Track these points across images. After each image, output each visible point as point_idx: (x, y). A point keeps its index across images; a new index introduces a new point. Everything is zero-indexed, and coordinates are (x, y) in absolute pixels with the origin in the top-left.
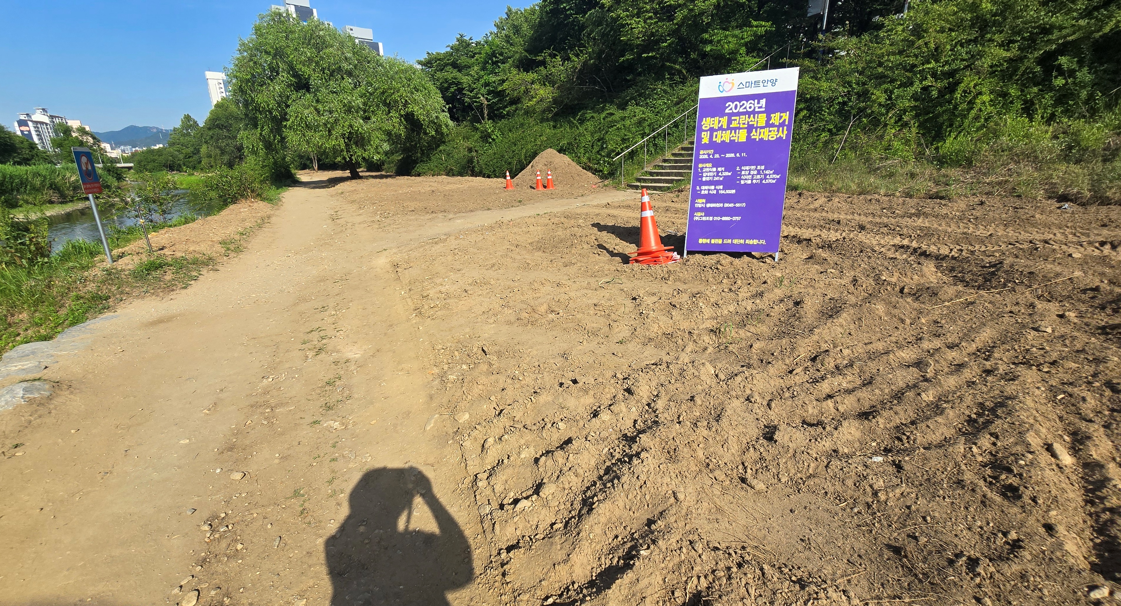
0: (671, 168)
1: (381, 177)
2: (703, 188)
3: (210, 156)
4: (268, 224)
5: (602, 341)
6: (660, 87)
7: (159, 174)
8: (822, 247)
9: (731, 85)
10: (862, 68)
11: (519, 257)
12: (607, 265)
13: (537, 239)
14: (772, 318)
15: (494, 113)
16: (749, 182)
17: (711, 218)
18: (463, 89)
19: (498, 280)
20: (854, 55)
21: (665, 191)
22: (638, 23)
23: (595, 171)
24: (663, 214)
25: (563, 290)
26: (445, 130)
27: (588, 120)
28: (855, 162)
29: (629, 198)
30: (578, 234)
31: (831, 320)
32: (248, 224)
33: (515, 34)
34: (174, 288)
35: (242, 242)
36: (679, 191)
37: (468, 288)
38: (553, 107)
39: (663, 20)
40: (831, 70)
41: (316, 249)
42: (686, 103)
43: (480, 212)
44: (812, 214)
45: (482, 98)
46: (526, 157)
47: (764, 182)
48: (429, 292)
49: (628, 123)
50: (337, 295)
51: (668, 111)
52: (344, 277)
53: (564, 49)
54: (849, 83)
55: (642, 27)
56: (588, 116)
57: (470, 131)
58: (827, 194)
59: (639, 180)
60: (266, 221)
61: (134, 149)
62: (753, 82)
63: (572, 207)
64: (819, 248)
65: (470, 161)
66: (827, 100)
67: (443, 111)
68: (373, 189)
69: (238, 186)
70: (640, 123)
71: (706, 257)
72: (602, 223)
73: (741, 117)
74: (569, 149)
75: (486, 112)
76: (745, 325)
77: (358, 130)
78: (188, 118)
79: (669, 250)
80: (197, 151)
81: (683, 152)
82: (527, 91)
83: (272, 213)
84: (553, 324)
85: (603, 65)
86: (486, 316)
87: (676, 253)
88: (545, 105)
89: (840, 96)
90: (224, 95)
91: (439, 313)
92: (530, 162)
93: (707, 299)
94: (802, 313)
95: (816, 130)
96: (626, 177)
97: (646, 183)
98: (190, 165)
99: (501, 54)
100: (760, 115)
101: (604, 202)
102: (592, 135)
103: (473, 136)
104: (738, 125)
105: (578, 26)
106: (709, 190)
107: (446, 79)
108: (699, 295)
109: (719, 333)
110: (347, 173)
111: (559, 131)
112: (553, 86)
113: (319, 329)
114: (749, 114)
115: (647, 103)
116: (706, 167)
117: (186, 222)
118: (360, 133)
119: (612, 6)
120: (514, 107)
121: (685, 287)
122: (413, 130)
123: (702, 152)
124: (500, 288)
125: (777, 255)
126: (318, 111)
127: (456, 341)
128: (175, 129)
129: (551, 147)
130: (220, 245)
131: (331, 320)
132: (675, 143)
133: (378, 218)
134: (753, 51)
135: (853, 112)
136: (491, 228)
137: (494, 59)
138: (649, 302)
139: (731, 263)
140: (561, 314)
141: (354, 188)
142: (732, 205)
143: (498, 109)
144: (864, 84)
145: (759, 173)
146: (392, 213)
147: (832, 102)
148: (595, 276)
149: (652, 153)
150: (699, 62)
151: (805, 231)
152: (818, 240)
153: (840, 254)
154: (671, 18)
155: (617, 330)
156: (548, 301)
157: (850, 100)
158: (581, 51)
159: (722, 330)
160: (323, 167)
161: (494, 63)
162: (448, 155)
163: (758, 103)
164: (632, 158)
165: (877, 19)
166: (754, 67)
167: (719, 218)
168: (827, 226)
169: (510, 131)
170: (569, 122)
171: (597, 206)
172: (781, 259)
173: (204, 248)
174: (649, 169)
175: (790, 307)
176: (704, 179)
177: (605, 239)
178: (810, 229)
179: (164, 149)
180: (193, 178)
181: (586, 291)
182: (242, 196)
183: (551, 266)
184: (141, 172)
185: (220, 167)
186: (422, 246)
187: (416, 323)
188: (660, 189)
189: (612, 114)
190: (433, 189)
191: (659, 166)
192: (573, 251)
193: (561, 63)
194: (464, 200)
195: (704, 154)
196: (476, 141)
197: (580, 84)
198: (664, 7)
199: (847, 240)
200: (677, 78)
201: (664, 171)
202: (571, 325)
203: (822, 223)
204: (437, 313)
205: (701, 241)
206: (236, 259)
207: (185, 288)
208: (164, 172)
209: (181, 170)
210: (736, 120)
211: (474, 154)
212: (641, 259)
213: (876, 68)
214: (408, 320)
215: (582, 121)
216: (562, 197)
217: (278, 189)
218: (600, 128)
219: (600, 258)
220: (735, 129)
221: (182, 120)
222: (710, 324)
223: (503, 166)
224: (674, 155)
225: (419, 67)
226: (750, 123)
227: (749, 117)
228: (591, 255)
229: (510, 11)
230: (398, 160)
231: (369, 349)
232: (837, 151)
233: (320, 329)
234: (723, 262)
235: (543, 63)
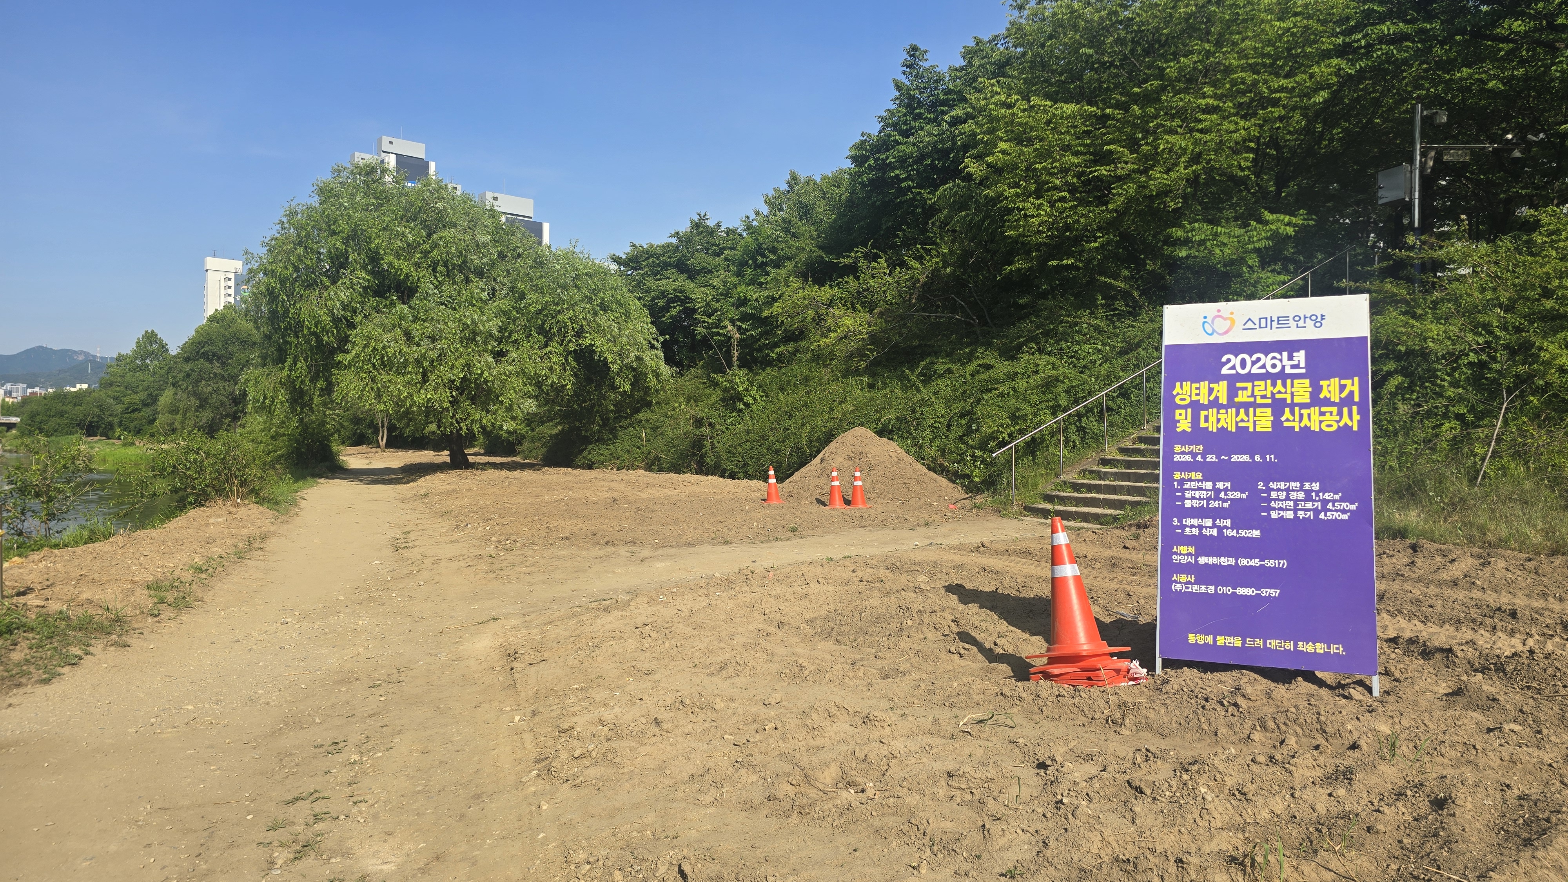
0: (1117, 476)
1: (512, 467)
2: (1188, 521)
3: (174, 410)
4: (260, 552)
5: (966, 866)
6: (1085, 320)
7: (64, 441)
8: (1483, 670)
9: (1228, 323)
10: (1509, 299)
11: (781, 651)
12: (979, 681)
13: (823, 612)
14: (1381, 836)
15: (751, 355)
16: (1290, 515)
17: (1212, 589)
18: (694, 311)
19: (733, 700)
20: (1489, 275)
21: (1107, 524)
22: (1039, 208)
23: (954, 477)
24: (1106, 574)
25: (875, 734)
26: (652, 381)
27: (940, 376)
28: (1528, 485)
29: (1029, 535)
30: (915, 607)
31: (1527, 853)
32: (216, 550)
33: (801, 219)
34: (24, 680)
35: (194, 587)
36: (1138, 526)
37: (663, 715)
38: (868, 350)
39: (1089, 204)
40: (1442, 300)
41: (347, 610)
42: (1142, 353)
43: (706, 548)
44: (1448, 592)
45: (730, 328)
46: (811, 442)
47: (1322, 516)
48: (575, 719)
49: (1021, 384)
50: (370, 716)
51: (1106, 366)
52: (394, 677)
53: (894, 247)
54: (1487, 327)
55: (1047, 214)
56: (940, 368)
57: (701, 386)
58: (1476, 550)
59: (1049, 498)
60: (256, 545)
61: (29, 391)
62: (1275, 318)
63: (904, 548)
64: (1476, 670)
65: (698, 443)
66: (1443, 357)
67: (653, 347)
68: (492, 490)
69: (217, 471)
70: (1048, 385)
71: (1209, 675)
72: (969, 586)
73: (1256, 383)
74: (899, 429)
75: (736, 353)
76: (1315, 851)
77: (482, 373)
78: (151, 337)
79: (1120, 655)
80: (153, 400)
81: (1143, 446)
82: (819, 320)
83: (272, 529)
84: (849, 816)
85: (970, 276)
86: (697, 786)
87: (1136, 663)
88: (853, 346)
89: (1472, 351)
90: (231, 300)
91: (592, 772)
92: (819, 452)
93: (1216, 779)
94: (1455, 830)
95: (1429, 414)
96: (1022, 490)
97: (1065, 504)
98: (132, 425)
99: (774, 251)
100: (1296, 381)
101: (975, 539)
102: (948, 403)
103: (708, 397)
104: (1252, 399)
105: (923, 208)
106: (1200, 527)
107: (663, 292)
108: (1196, 767)
109: (1253, 866)
110: (444, 456)
111: (879, 394)
112: (871, 312)
113: (315, 796)
114: (1273, 378)
115: (1061, 349)
116: (1190, 480)
117: (92, 539)
118: (486, 381)
119: (987, 178)
120: (791, 347)
121: (1163, 744)
122: (589, 381)
123: (1178, 449)
124: (735, 719)
125: (1376, 683)
126: (408, 335)
127: (620, 844)
128: (120, 358)
129: (862, 424)
130: (146, 592)
131: (345, 775)
132: (1124, 429)
133: (491, 549)
134: (1274, 260)
135: (1506, 382)
136: (728, 583)
137: (760, 259)
138: (1077, 776)
139: (1269, 695)
140: (870, 793)
141: (453, 487)
142: (1255, 562)
143: (760, 350)
144: (1518, 330)
145: (1308, 498)
146: (522, 540)
147: (1456, 361)
148: (952, 706)
149: (1074, 446)
150: (1163, 278)
151: (1435, 629)
152: (1470, 653)
153: (1529, 688)
154: (1102, 201)
155: (1002, 842)
156: (841, 759)
157: (1494, 359)
158: (928, 252)
159: (1259, 859)
160: (396, 442)
161: (757, 266)
162: (654, 430)
163: (1290, 358)
164: (1033, 454)
165: (1525, 211)
166: (1279, 290)
167: (1229, 590)
168: (1488, 621)
169: (782, 389)
170: (903, 378)
171: (959, 548)
172: (1387, 693)
173: (110, 596)
174: (1071, 476)
175: (1422, 812)
176: (1188, 504)
177: (976, 620)
178: (1447, 626)
179: (88, 392)
180: (131, 451)
181: (929, 740)
182: (220, 492)
183: (851, 674)
184: (30, 434)
185: (190, 433)
186: (575, 615)
187: (535, 794)
188: (1097, 518)
189: (989, 367)
190: (615, 495)
191: (1091, 472)
192: (902, 645)
193: (887, 271)
194: (676, 522)
195: (1183, 453)
196: (712, 407)
197: (924, 310)
198: (1089, 181)
199: (1538, 655)
200: (1120, 305)
201: (1103, 483)
202: (891, 821)
203: (1474, 613)
204: (586, 772)
205: (1192, 638)
206: (172, 624)
207: (47, 681)
208: (74, 438)
209: (110, 434)
210: (1246, 388)
211: (706, 430)
212: (1056, 671)
213: (1538, 300)
214: (520, 784)
215: (927, 378)
216: (884, 524)
217: (296, 481)
218: (965, 392)
219: (963, 662)
220: (1246, 406)
221: (138, 342)
222: (1226, 842)
223: (764, 455)
224: (1124, 451)
225: (614, 267)
226: (1277, 396)
227: (1274, 385)
228: (944, 656)
229: (794, 180)
230: (551, 436)
231: (418, 852)
232: (1483, 460)
233: (317, 795)
234: (1249, 690)
235: (853, 270)
